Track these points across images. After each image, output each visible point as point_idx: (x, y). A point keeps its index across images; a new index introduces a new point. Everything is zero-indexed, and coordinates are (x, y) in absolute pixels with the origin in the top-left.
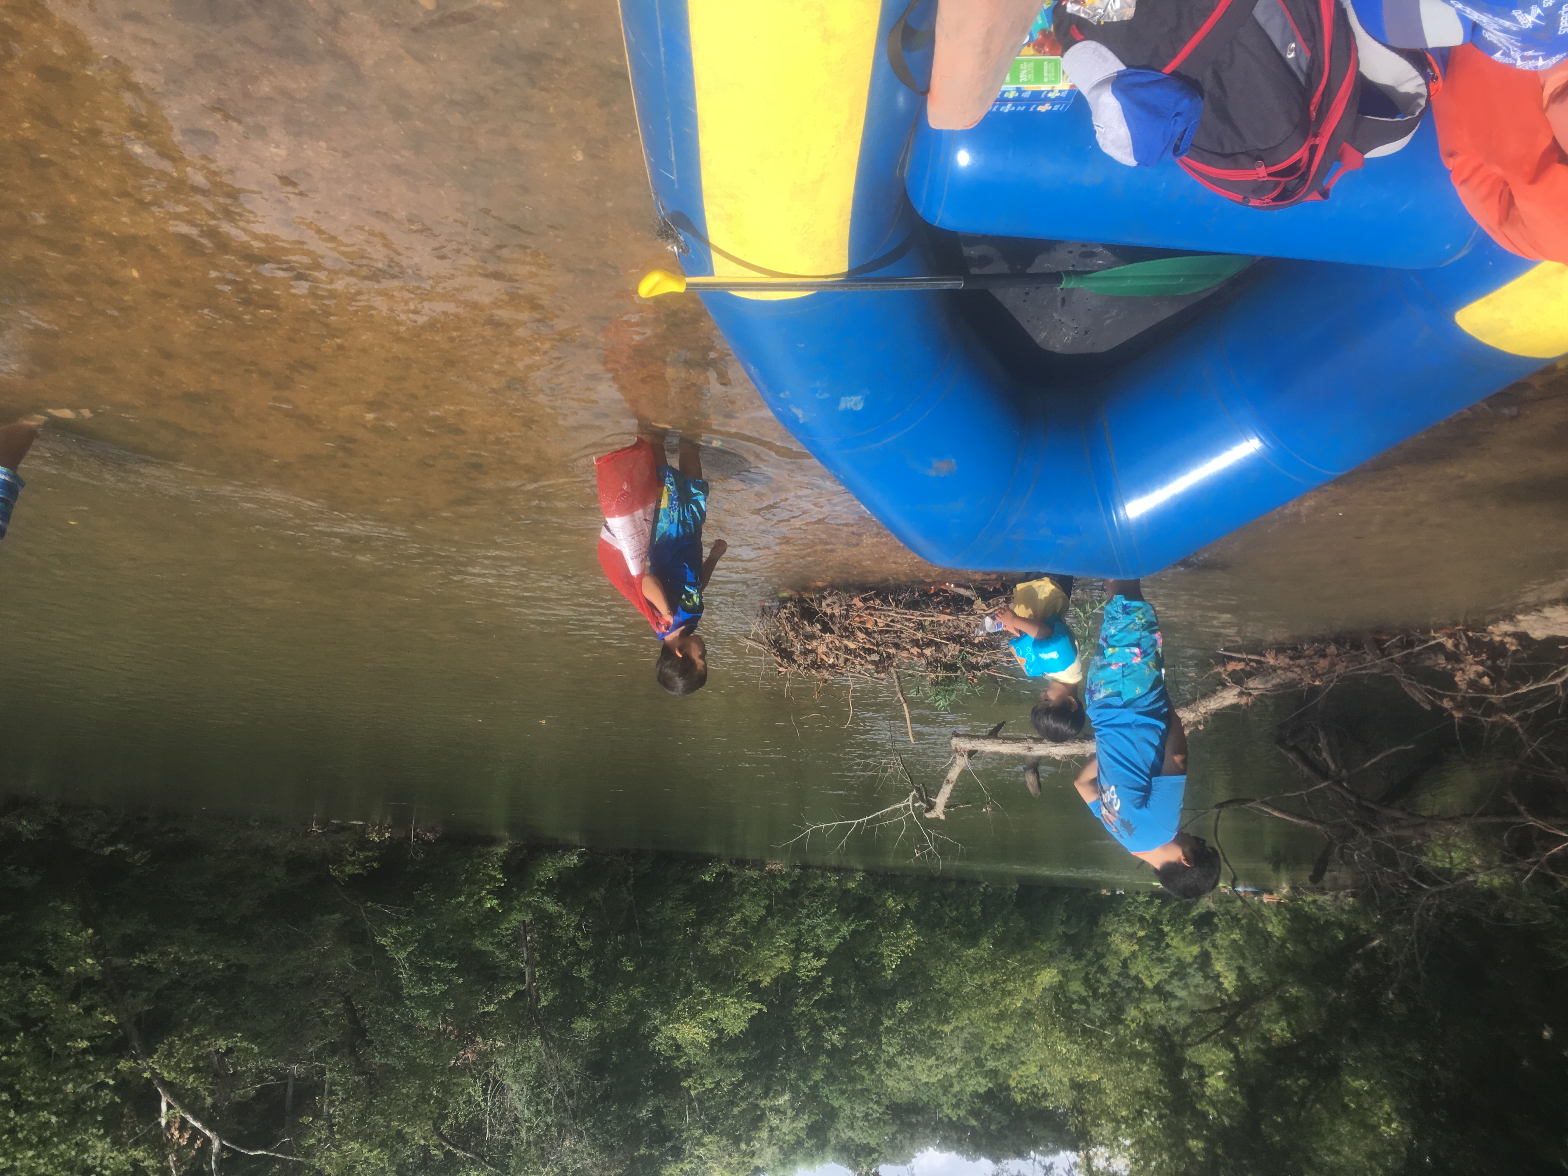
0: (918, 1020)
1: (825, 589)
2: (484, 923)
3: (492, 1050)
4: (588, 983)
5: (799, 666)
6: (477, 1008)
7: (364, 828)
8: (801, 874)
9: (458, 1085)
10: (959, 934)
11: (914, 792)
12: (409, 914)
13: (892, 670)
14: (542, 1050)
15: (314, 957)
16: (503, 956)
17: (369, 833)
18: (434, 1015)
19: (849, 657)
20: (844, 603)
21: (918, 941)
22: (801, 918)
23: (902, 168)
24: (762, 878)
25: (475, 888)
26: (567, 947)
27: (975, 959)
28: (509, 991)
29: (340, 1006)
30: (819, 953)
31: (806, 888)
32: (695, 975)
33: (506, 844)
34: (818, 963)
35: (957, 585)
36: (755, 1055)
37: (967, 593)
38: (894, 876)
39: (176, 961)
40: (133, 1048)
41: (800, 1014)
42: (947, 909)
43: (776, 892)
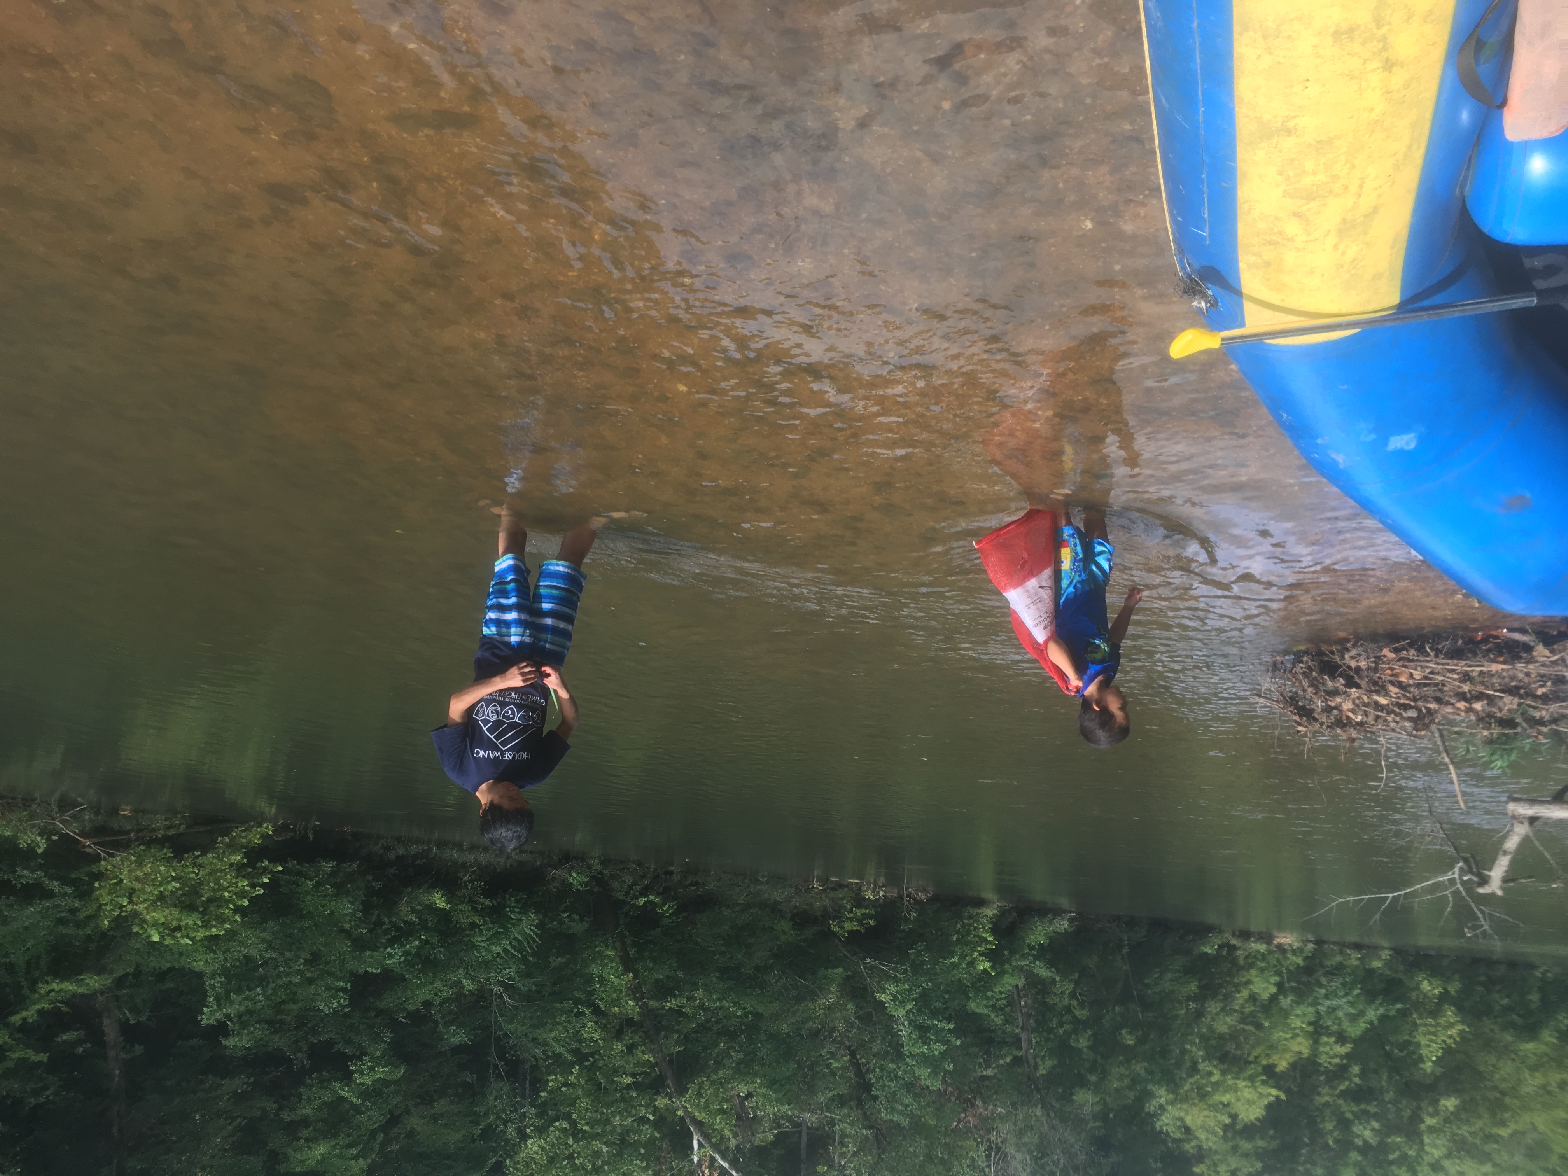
0: (1468, 1119)
1: (1348, 640)
2: (978, 985)
3: (992, 1114)
4: (1087, 1054)
5: (1322, 724)
6: (976, 1072)
7: (859, 887)
8: (1315, 949)
9: (961, 1147)
10: (1514, 1026)
11: (1461, 864)
12: (905, 972)
13: (1433, 727)
14: (1044, 1119)
15: (820, 1009)
16: (999, 1020)
17: (865, 891)
18: (935, 1073)
19: (1380, 714)
20: (1371, 655)
21: (1463, 1031)
22: (1318, 998)
23: (1463, 188)
24: (1270, 952)
25: (967, 950)
26: (1062, 1016)
27: (1535, 1054)
28: (1006, 1056)
29: (846, 1059)
30: (1342, 1038)
31: (1322, 965)
32: (1201, 1053)
33: (995, 906)
34: (1341, 1050)
35: (1510, 630)
36: (1275, 1144)
37: (1524, 638)
38: (1427, 956)
39: (702, 1006)
40: (668, 1086)
41: (1324, 1104)
42: (1497, 996)
43: (1287, 969)
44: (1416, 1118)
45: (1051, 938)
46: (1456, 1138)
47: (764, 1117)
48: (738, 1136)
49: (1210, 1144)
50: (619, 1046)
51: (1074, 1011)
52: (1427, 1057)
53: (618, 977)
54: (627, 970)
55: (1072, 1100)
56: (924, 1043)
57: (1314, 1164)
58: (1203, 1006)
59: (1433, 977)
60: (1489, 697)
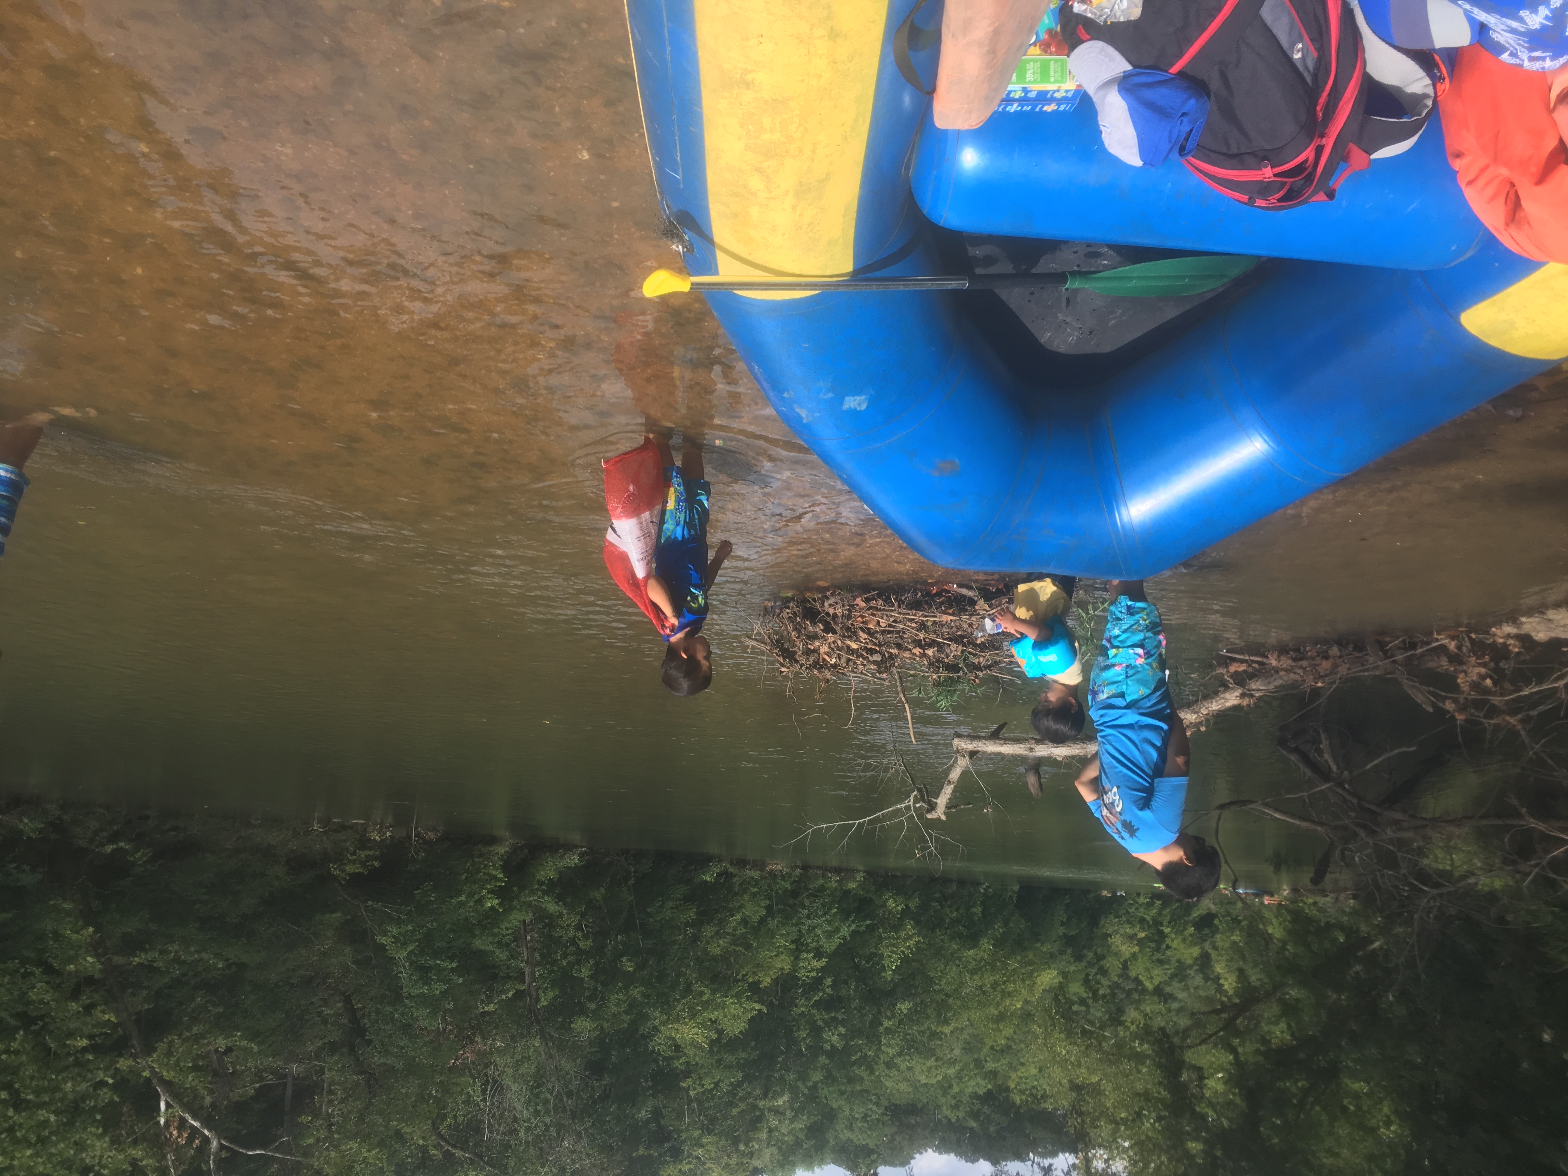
0: (918, 1021)
1: (827, 589)
2: (484, 922)
3: (491, 1049)
4: (588, 983)
5: (801, 666)
6: (477, 1007)
7: (365, 827)
8: (802, 874)
9: (457, 1084)
10: (960, 935)
11: (916, 793)
12: (409, 913)
13: (894, 670)
14: (542, 1049)
15: (314, 956)
16: (503, 956)
17: (370, 832)
18: (433, 1014)
19: (851, 657)
20: (846, 603)
21: (918, 942)
22: (801, 918)
23: (907, 169)
24: (763, 878)
25: (475, 888)
26: (567, 947)
27: (975, 960)
28: (509, 991)
29: (339, 1005)
30: (818, 954)
31: (806, 888)
32: (694, 975)
33: (508, 843)
34: (818, 964)
35: (959, 586)
36: (755, 1055)
37: (970, 594)
38: (894, 876)
39: (177, 960)
40: (133, 1046)
41: (800, 1015)
42: (947, 910)
43: (777, 892)
44: (876, 1022)
45: (560, 873)
46: (908, 1037)
47: (243, 1072)
48: (214, 1093)
49: (697, 1059)
50: (74, 1006)
51: (579, 942)
52: (888, 966)
53: (77, 932)
54: (87, 924)
55: (571, 1028)
56: (425, 984)
57: (788, 1070)
58: (699, 931)
59: (897, 896)
60: (939, 643)
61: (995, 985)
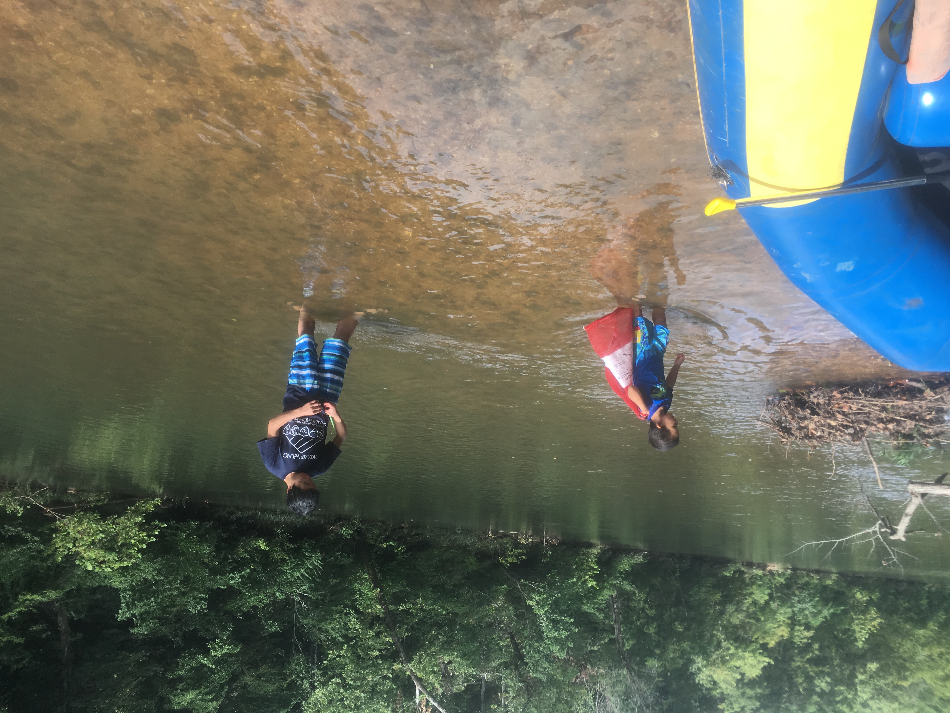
0: (884, 676)
1: (812, 387)
2: (588, 595)
3: (597, 673)
4: (654, 637)
5: (796, 437)
6: (587, 647)
7: (517, 536)
8: (792, 574)
9: (578, 693)
10: (912, 620)
11: (880, 522)
12: (544, 587)
13: (864, 439)
14: (628, 676)
15: (493, 610)
16: (601, 617)
17: (520, 539)
18: (562, 649)
19: (832, 431)
20: (826, 395)
21: (881, 623)
22: (794, 603)
23: (882, 112)
24: (765, 575)
25: (582, 574)
26: (639, 614)
27: (925, 637)
28: (605, 638)
29: (508, 640)
30: (808, 627)
31: (796, 583)
32: (723, 636)
33: (599, 548)
34: (808, 634)
35: (910, 380)
36: (767, 691)
37: (918, 385)
38: (860, 577)
39: (421, 609)
40: (401, 657)
41: (797, 667)
42: (902, 602)
43: (775, 585)
44: (852, 676)
45: (632, 567)
46: (877, 687)
47: (459, 675)
48: (443, 687)
49: (728, 691)
50: (371, 633)
51: (646, 611)
52: (860, 638)
53: (371, 591)
54: (375, 588)
55: (645, 665)
56: (556, 631)
57: (791, 703)
58: (724, 608)
59: (863, 590)
60: (897, 421)
61: (941, 655)
